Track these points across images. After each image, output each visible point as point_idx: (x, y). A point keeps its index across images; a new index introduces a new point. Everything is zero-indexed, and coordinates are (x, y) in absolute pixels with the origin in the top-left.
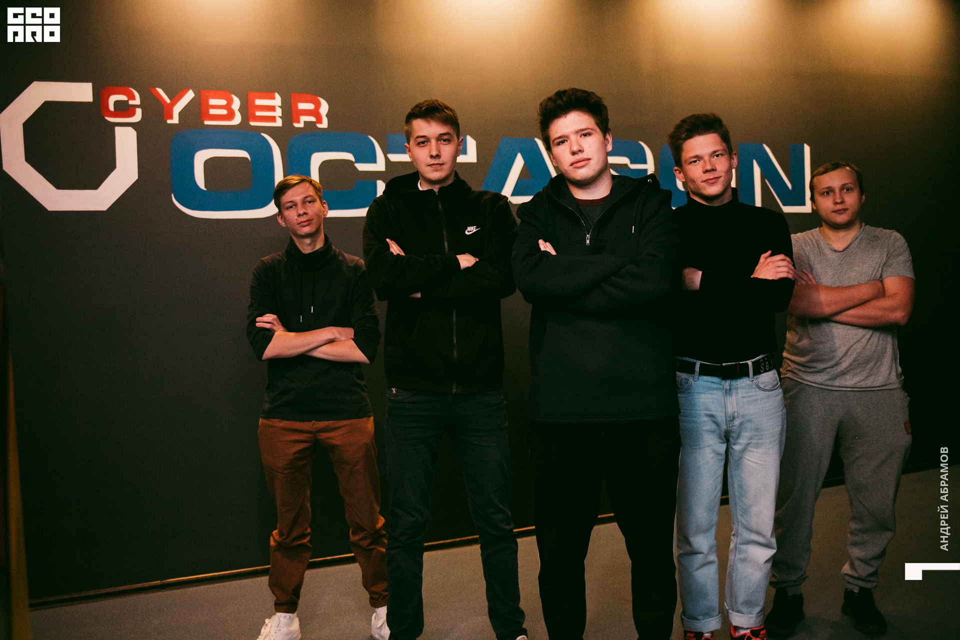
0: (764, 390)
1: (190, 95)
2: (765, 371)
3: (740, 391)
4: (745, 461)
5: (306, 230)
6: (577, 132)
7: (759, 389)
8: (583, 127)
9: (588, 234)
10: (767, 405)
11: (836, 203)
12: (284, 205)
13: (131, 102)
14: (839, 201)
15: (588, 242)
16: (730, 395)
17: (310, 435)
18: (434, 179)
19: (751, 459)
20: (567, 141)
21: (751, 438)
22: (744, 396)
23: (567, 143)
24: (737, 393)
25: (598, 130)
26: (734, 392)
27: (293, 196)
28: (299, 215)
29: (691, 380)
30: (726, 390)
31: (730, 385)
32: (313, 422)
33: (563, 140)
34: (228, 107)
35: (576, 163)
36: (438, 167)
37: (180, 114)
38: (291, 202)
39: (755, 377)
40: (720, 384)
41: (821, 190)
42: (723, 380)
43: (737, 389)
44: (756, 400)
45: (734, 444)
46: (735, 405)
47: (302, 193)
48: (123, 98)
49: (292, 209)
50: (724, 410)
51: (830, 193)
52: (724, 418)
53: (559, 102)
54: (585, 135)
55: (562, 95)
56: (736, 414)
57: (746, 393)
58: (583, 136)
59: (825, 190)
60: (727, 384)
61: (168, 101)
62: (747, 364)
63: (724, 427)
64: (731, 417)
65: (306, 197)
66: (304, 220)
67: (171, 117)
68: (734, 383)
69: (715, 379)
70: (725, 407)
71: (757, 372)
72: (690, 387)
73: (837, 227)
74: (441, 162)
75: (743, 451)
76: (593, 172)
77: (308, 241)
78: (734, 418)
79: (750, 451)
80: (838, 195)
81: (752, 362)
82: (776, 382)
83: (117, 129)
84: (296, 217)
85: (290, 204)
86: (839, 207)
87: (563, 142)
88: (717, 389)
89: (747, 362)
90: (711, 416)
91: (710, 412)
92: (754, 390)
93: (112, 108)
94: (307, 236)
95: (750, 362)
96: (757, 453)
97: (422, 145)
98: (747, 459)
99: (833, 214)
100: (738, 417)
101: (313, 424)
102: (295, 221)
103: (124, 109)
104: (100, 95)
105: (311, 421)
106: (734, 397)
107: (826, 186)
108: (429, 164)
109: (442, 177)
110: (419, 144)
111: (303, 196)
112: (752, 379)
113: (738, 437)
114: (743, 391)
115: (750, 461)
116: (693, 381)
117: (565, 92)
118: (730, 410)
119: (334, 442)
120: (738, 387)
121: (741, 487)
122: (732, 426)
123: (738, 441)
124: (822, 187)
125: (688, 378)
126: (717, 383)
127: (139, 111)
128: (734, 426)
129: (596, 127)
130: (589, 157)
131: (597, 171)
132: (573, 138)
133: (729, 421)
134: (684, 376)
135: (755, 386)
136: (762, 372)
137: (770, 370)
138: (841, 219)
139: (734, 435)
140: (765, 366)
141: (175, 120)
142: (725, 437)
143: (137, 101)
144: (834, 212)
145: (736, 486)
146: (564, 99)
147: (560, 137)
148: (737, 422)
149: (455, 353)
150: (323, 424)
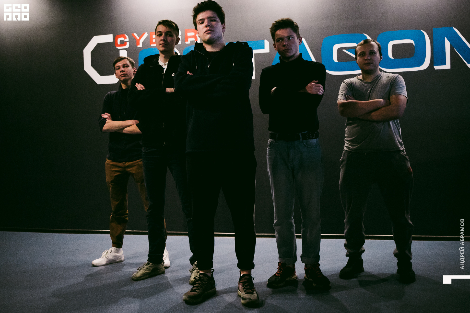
0: (308, 147)
1: (146, 35)
2: (309, 139)
5: (124, 78)
6: (209, 18)
7: (305, 146)
8: (212, 16)
9: (210, 64)
11: (366, 60)
13: (125, 40)
17: (123, 169)
20: (204, 22)
29: (274, 142)
30: (289, 147)
37: (142, 43)
48: (122, 39)
54: (213, 21)
60: (289, 144)
61: (138, 38)
68: (293, 143)
69: (285, 142)
71: (304, 139)
72: (274, 146)
74: (166, 43)
80: (367, 56)
83: (120, 51)
92: (302, 147)
93: (119, 43)
94: (124, 81)
95: (300, 134)
103: (123, 43)
104: (115, 39)
108: (160, 44)
109: (166, 50)
112: (302, 142)
127: (128, 43)
130: (213, 29)
132: (206, 20)
137: (313, 138)
138: (368, 68)
141: (140, 46)
143: (127, 40)
144: (365, 64)
149: (163, 127)
150: (127, 164)
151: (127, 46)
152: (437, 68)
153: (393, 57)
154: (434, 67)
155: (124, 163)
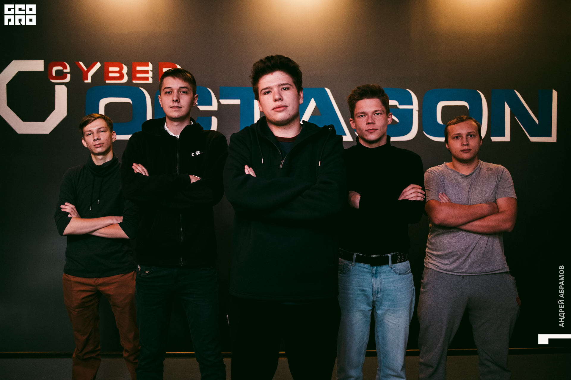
0: (399, 274)
1: (98, 65)
2: (401, 262)
3: (382, 274)
4: (386, 321)
5: (99, 150)
6: (279, 86)
7: (396, 273)
8: (284, 82)
9: (283, 161)
10: (401, 284)
11: (463, 145)
12: (85, 133)
13: (65, 71)
14: (465, 143)
15: (281, 166)
16: (376, 277)
17: (93, 288)
18: (174, 117)
19: (389, 320)
20: (271, 92)
21: (389, 306)
22: (385, 278)
23: (271, 93)
24: (380, 276)
25: (294, 86)
26: (378, 275)
27: (91, 127)
28: (94, 140)
29: (350, 265)
30: (373, 274)
31: (376, 270)
32: (95, 279)
33: (268, 91)
34: (120, 72)
35: (277, 108)
36: (177, 109)
37: (92, 77)
38: (90, 131)
39: (393, 265)
40: (370, 269)
41: (453, 135)
42: (371, 266)
43: (380, 273)
44: (393, 281)
45: (378, 310)
46: (379, 284)
47: (97, 126)
48: (60, 68)
49: (90, 135)
50: (371, 287)
51: (459, 137)
52: (371, 292)
53: (268, 63)
54: (285, 89)
55: (271, 59)
56: (379, 290)
57: (386, 276)
58: (283, 90)
59: (456, 135)
60: (373, 269)
61: (86, 69)
62: (388, 256)
63: (372, 298)
64: (375, 292)
65: (100, 128)
66: (98, 143)
67: (87, 79)
68: (379, 268)
69: (366, 266)
70: (372, 285)
71: (395, 261)
72: (349, 270)
73: (463, 161)
74: (179, 106)
75: (383, 315)
76: (289, 116)
77: (100, 157)
78: (378, 292)
79: (389, 315)
80: (465, 140)
81: (391, 255)
82: (408, 269)
83: (57, 87)
84: (92, 141)
85: (89, 133)
86: (465, 147)
87: (268, 93)
88: (367, 272)
89: (388, 255)
90: (363, 290)
91: (362, 288)
92: (392, 274)
93: (54, 74)
94: (100, 154)
95: (390, 256)
96: (393, 316)
97: (168, 94)
98: (387, 320)
99: (461, 152)
100: (381, 292)
101: (95, 280)
102: (91, 144)
103: (61, 75)
104: (48, 67)
105: (94, 278)
106: (378, 278)
107: (457, 133)
108: (171, 106)
109: (180, 116)
110: (166, 93)
111: (97, 128)
112: (391, 267)
113: (381, 305)
114: (384, 274)
115: (388, 321)
116: (351, 266)
117: (272, 57)
118: (375, 287)
119: (109, 293)
120: (381, 272)
121: (383, 339)
122: (376, 298)
123: (380, 308)
124: (453, 133)
125: (348, 263)
126: (368, 269)
127: (69, 76)
128: (378, 297)
129: (293, 84)
130: (287, 104)
131: (291, 115)
132: (275, 89)
133: (374, 294)
134: (346, 262)
135: (393, 271)
136: (398, 262)
137: (404, 261)
138: (466, 156)
139: (378, 304)
140: (400, 259)
141: (89, 80)
142: (373, 305)
143: (68, 70)
144: (461, 151)
145: (380, 338)
146: (272, 61)
147: (266, 88)
148: (380, 296)
149: (182, 238)
150: (101, 280)
151: (68, 79)
152: (494, 139)
153: (443, 122)
154: (492, 138)
155: (96, 280)
